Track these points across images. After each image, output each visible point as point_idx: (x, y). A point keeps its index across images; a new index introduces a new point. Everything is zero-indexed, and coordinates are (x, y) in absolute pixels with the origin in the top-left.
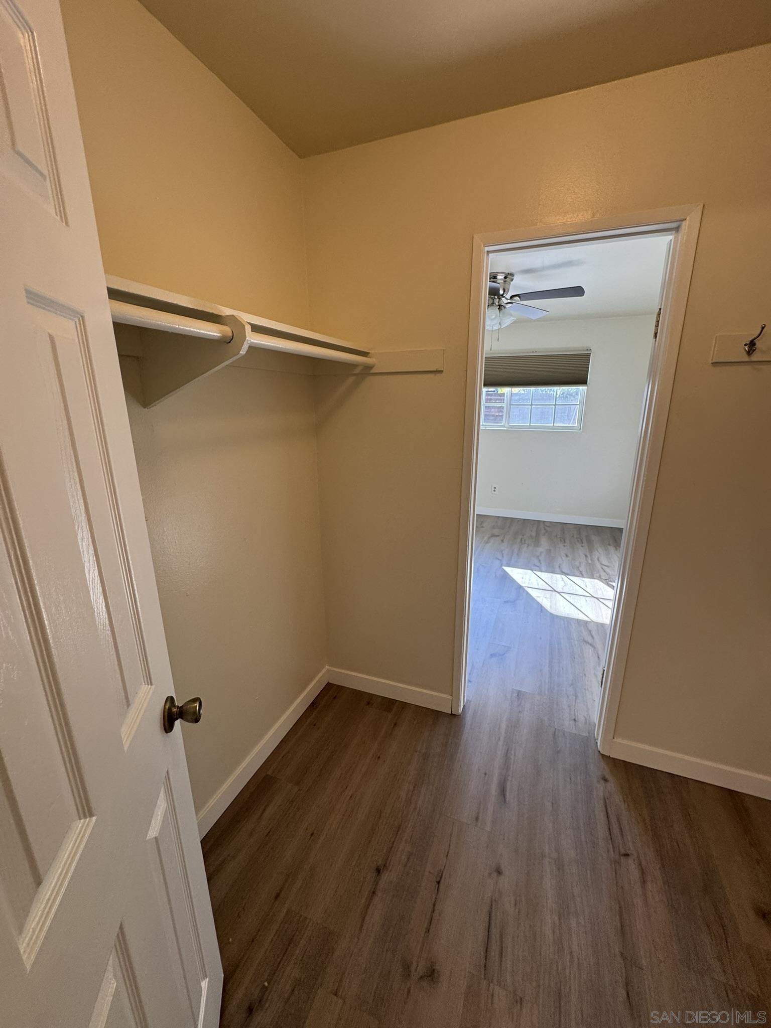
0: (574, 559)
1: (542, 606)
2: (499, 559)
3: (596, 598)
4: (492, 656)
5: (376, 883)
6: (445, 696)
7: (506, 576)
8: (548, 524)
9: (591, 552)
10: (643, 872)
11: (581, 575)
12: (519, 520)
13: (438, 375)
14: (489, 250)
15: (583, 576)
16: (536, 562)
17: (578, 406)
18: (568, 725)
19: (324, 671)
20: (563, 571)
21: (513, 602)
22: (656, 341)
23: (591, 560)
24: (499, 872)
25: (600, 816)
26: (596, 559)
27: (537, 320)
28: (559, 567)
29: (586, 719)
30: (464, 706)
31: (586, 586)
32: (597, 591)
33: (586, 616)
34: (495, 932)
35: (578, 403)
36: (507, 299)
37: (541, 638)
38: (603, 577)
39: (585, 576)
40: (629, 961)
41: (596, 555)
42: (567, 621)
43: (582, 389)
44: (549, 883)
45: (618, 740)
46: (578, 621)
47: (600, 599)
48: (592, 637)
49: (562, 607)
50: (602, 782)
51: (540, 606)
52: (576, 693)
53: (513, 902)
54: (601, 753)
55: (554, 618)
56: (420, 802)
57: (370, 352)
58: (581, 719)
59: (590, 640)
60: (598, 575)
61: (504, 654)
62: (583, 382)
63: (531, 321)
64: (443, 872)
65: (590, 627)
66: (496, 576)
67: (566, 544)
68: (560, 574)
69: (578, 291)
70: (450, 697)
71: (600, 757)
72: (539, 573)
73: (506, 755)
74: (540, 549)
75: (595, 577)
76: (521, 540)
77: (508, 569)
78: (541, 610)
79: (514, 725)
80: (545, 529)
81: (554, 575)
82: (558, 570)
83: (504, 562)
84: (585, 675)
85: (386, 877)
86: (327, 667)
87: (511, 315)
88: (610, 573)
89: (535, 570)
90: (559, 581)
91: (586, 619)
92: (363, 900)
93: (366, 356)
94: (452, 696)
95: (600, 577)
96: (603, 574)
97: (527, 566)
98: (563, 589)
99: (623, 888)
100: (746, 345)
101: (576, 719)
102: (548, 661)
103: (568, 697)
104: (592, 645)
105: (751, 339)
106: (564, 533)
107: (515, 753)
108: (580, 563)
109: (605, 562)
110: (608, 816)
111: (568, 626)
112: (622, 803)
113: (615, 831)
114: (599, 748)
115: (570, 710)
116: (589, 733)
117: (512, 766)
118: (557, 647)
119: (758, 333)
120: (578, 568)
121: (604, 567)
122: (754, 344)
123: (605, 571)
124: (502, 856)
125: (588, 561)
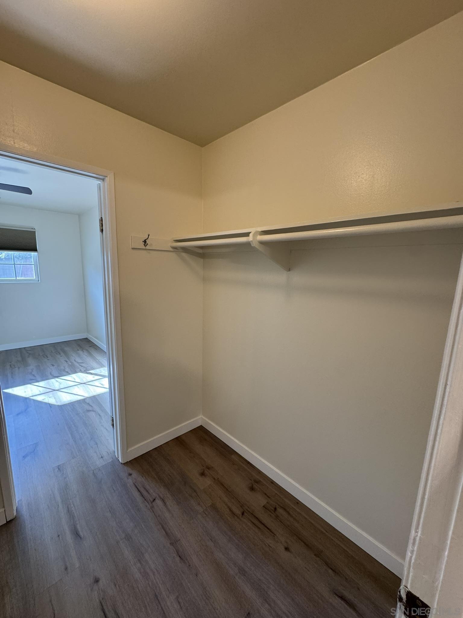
0: (58, 366)
1: (49, 404)
3: (84, 383)
9: (68, 358)
10: (163, 500)
11: (69, 374)
15: (70, 374)
16: (31, 377)
17: (33, 265)
18: (100, 463)
20: (55, 376)
21: (25, 411)
22: (102, 234)
23: (71, 362)
24: (97, 581)
25: (136, 494)
26: (73, 362)
28: (51, 374)
29: (108, 452)
30: (17, 508)
31: (75, 379)
32: (82, 379)
33: (82, 396)
34: (111, 615)
37: (58, 424)
38: (83, 370)
40: (174, 543)
41: (73, 359)
43: (33, 254)
44: (127, 552)
45: (130, 449)
46: (79, 402)
47: (86, 383)
48: (91, 406)
49: (65, 398)
50: (129, 477)
52: (96, 442)
53: (113, 586)
54: (123, 463)
55: (62, 407)
58: (104, 454)
59: (91, 409)
60: (79, 370)
61: (35, 449)
62: (34, 250)
65: (87, 401)
67: (49, 359)
68: (53, 378)
70: (2, 510)
71: (123, 465)
72: (37, 384)
73: (68, 512)
74: (30, 368)
75: (77, 372)
76: (11, 366)
78: (50, 407)
79: (65, 489)
80: (28, 353)
81: (49, 381)
82: (51, 377)
88: (85, 366)
89: (33, 383)
90: (55, 383)
91: (82, 398)
94: (4, 507)
96: (81, 368)
97: (24, 383)
98: (60, 387)
99: (159, 516)
100: (143, 241)
101: (102, 456)
102: (70, 435)
103: (92, 447)
104: (93, 411)
105: (144, 239)
106: (44, 351)
107: (74, 505)
108: (64, 367)
109: (80, 361)
110: (139, 491)
111: (74, 407)
112: (143, 479)
113: (145, 493)
114: (121, 461)
115: (97, 454)
116: (112, 458)
117: (76, 515)
118: (72, 423)
119: (147, 237)
120: (64, 370)
121: (80, 364)
122: (146, 242)
123: (82, 366)
124: (94, 570)
125: (69, 365)
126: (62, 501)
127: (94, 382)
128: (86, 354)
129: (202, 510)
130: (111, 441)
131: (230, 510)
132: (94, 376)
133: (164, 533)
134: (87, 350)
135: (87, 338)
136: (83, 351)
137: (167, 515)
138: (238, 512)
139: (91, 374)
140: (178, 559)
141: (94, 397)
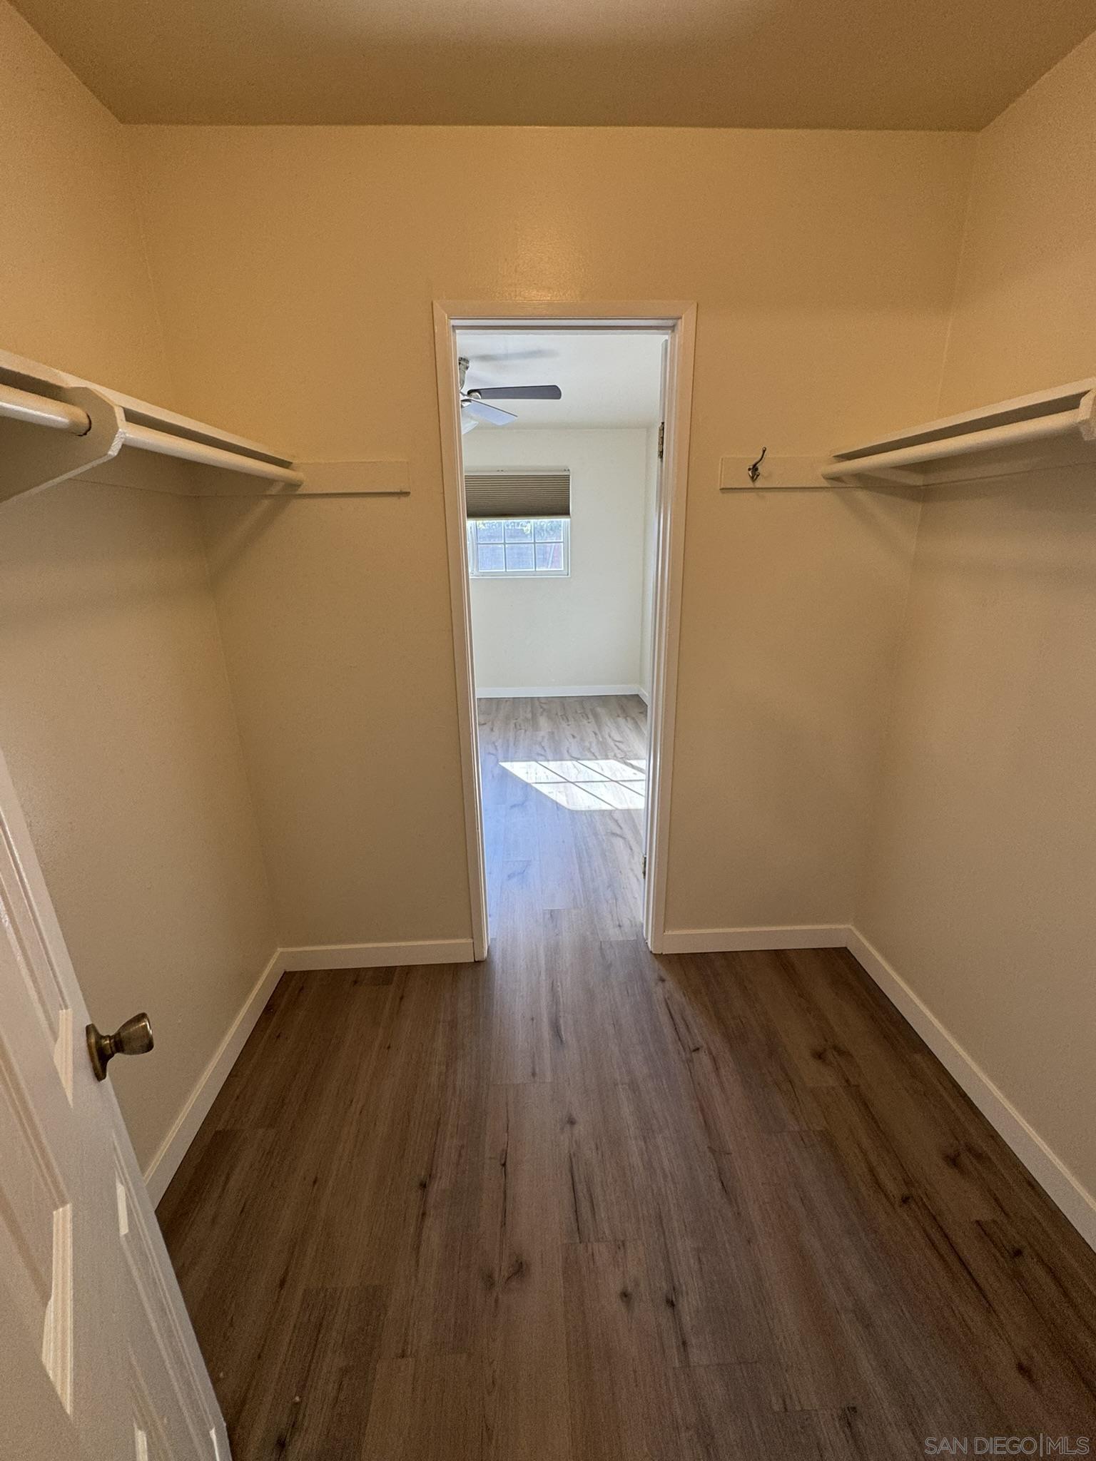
0: (582, 740)
1: (557, 803)
2: (492, 754)
3: (616, 782)
4: (510, 877)
5: (424, 1201)
6: (463, 941)
7: (506, 774)
8: (543, 701)
9: (599, 727)
10: (714, 1060)
11: (594, 758)
12: (507, 700)
13: (404, 499)
14: (455, 325)
15: (597, 759)
16: (538, 749)
17: (562, 544)
18: (614, 934)
19: (276, 956)
20: (573, 756)
21: (521, 805)
22: (662, 461)
23: (603, 737)
24: (572, 1122)
25: (664, 1019)
26: (607, 736)
27: (503, 427)
28: (568, 751)
29: (631, 921)
30: (489, 947)
31: (602, 770)
32: (614, 773)
33: (609, 804)
34: (581, 1188)
35: (562, 540)
36: (464, 395)
37: (563, 842)
38: (619, 756)
39: (598, 757)
40: (718, 1151)
41: (606, 730)
42: (590, 813)
43: (563, 521)
44: (627, 1110)
45: (669, 933)
46: (602, 812)
47: (620, 782)
48: (621, 828)
49: (582, 801)
50: (660, 983)
51: (555, 805)
52: (615, 896)
53: (593, 1147)
54: (654, 952)
55: (574, 814)
56: (458, 1083)
57: (294, 462)
58: (626, 923)
59: (618, 831)
60: (613, 754)
61: (524, 871)
62: (565, 512)
63: (495, 427)
64: (507, 1150)
65: (616, 816)
66: (493, 777)
67: (570, 723)
68: (571, 760)
69: (552, 392)
70: (470, 941)
71: (653, 956)
72: (545, 764)
73: (552, 990)
74: (542, 733)
75: (610, 757)
76: (515, 725)
77: (507, 765)
78: (557, 808)
79: (554, 952)
80: (542, 707)
81: (564, 762)
82: (566, 756)
83: (500, 757)
84: (621, 872)
85: (436, 1188)
86: (280, 950)
87: (472, 418)
88: (625, 749)
89: (541, 761)
90: (570, 768)
91: (609, 808)
92: (412, 1230)
93: (287, 468)
94: (472, 938)
95: (615, 756)
96: (617, 751)
97: (529, 758)
98: (577, 777)
99: (699, 1084)
100: (749, 469)
101: (621, 924)
102: (577, 867)
103: (607, 902)
104: (621, 837)
105: (753, 463)
106: (564, 708)
107: (561, 982)
108: (590, 743)
109: (617, 738)
110: (672, 1018)
111: (592, 820)
112: (684, 999)
113: (682, 1029)
114: (650, 947)
115: (612, 916)
116: (637, 936)
117: (561, 1000)
118: (584, 847)
119: (760, 457)
120: (589, 749)
121: (617, 744)
122: (757, 469)
123: (619, 749)
124: (571, 1103)
125: (598, 740)
126: (547, 969)
127: (634, 783)
128: (630, 726)
129: (797, 1128)
130: (640, 903)
131: (872, 1170)
132: (635, 771)
133: (702, 1121)
134: (633, 719)
135: (637, 695)
136: (626, 720)
137: (716, 1091)
138: (894, 1188)
139: (633, 767)
140: (717, 1185)
141: (628, 811)
